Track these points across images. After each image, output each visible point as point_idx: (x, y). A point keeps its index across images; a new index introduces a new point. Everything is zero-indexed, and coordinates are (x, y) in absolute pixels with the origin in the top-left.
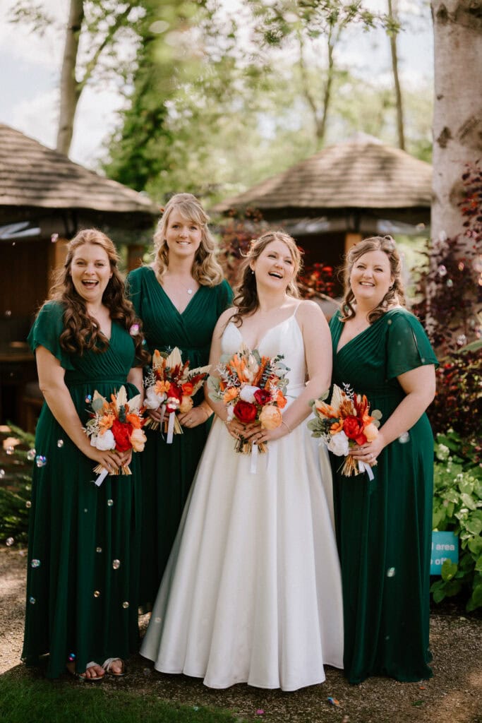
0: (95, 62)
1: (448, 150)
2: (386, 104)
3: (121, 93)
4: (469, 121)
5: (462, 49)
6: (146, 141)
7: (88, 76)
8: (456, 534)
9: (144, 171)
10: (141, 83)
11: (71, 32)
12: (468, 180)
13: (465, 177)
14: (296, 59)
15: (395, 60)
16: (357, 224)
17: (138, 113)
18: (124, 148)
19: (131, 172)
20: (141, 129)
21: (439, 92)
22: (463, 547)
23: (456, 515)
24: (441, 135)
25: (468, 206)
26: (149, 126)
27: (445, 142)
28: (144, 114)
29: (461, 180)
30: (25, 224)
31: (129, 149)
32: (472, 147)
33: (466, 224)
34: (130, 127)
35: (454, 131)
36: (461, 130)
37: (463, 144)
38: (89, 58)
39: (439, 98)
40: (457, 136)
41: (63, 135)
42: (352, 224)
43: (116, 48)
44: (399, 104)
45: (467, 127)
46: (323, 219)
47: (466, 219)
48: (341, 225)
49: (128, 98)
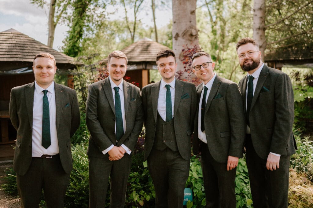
0: (60, 16)
1: (178, 41)
2: (152, 31)
3: (68, 25)
4: (185, 31)
5: (182, 5)
6: (77, 41)
7: (58, 20)
8: (192, 189)
9: (77, 50)
10: (75, 22)
11: (52, 6)
12: (184, 52)
13: (183, 50)
14: (125, 16)
15: (154, 19)
16: (146, 66)
17: (74, 32)
18: (70, 43)
19: (72, 51)
20: (75, 37)
21: (174, 21)
22: (195, 195)
23: (191, 181)
24: (176, 35)
25: (185, 61)
26: (78, 36)
27: (177, 38)
28: (76, 32)
29: (182, 52)
30: (27, 68)
31: (71, 43)
32: (187, 40)
33: (185, 67)
34: (71, 36)
35: (180, 34)
36: (182, 34)
37: (183, 38)
38: (58, 14)
39: (175, 22)
40: (181, 36)
41: (50, 39)
42: (144, 67)
43: (67, 11)
44: (156, 31)
45: (185, 33)
46: (135, 65)
47: (185, 65)
48: (141, 67)
49: (71, 27)
